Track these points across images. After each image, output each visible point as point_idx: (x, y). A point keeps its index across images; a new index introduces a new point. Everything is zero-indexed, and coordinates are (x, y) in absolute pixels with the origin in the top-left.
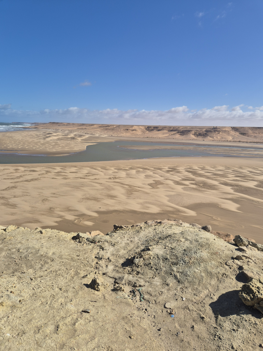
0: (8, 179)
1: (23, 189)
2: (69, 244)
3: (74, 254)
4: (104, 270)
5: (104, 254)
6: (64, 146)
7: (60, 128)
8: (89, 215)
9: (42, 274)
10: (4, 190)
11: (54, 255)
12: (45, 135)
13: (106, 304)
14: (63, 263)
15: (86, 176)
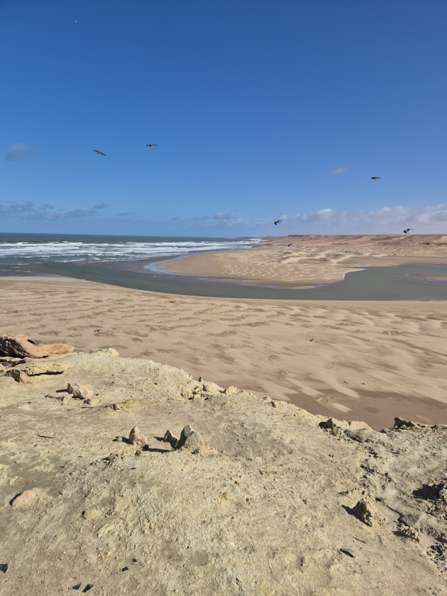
0: (226, 319)
1: (245, 337)
2: (315, 433)
3: (325, 451)
4: (379, 492)
5: (377, 464)
6: (308, 273)
7: (304, 244)
8: (342, 394)
9: (276, 469)
10: (219, 335)
11: (293, 445)
12: (281, 256)
13: (382, 553)
14: (308, 462)
15: (342, 324)
